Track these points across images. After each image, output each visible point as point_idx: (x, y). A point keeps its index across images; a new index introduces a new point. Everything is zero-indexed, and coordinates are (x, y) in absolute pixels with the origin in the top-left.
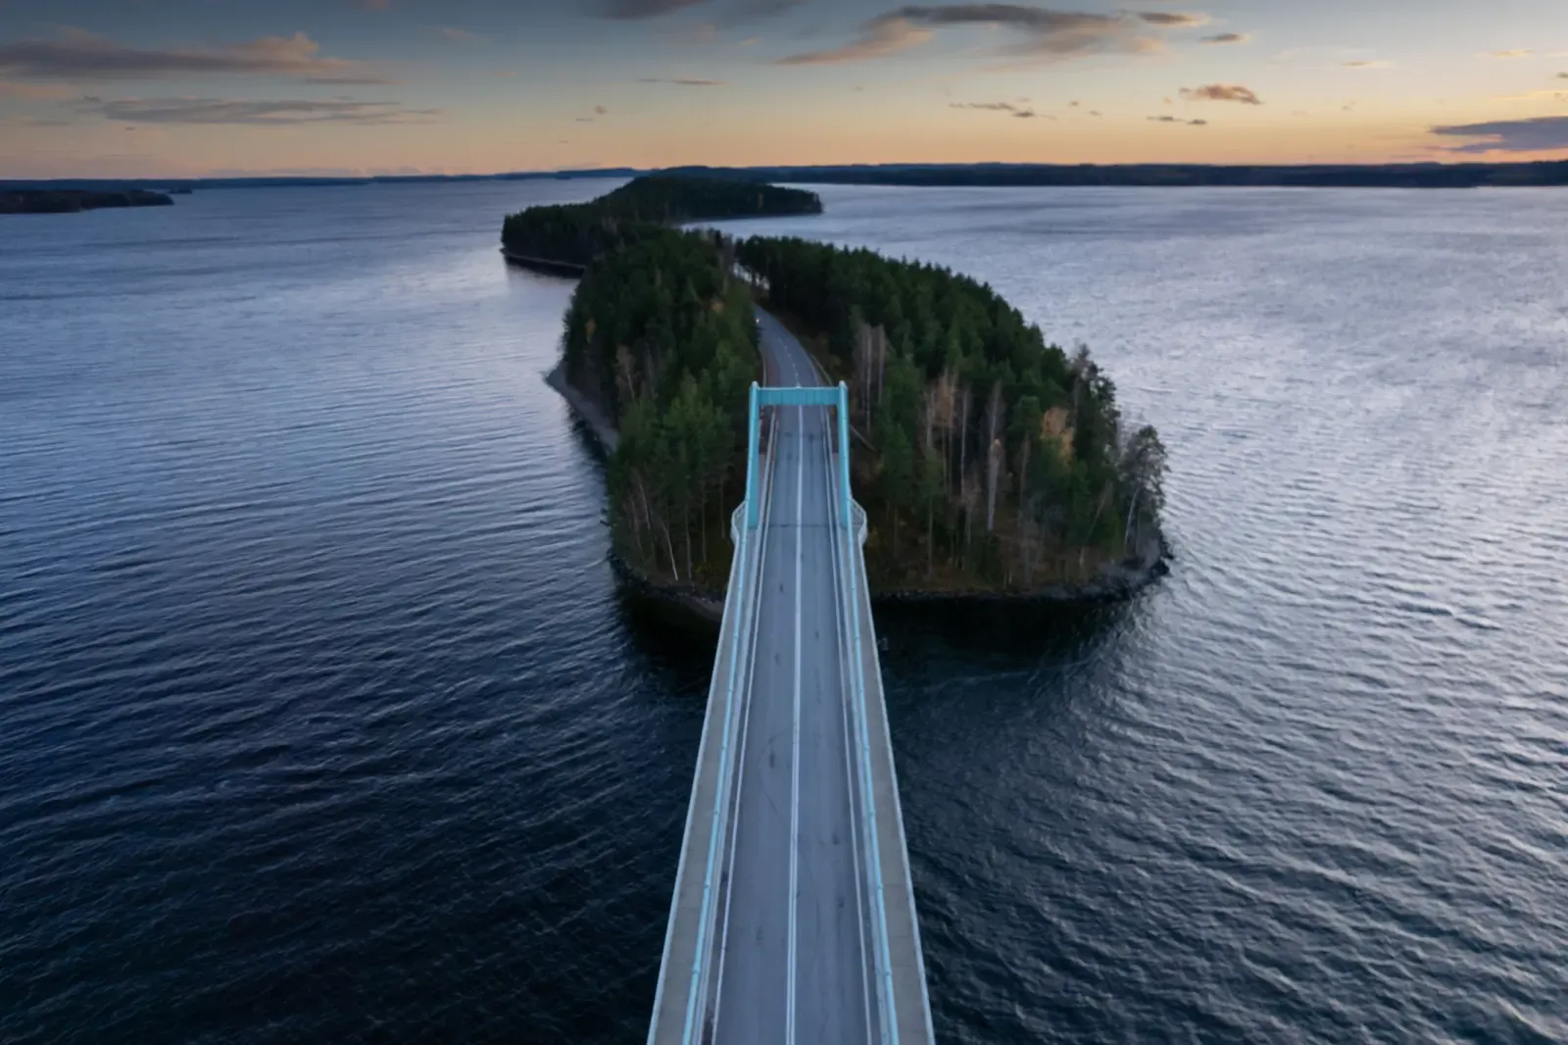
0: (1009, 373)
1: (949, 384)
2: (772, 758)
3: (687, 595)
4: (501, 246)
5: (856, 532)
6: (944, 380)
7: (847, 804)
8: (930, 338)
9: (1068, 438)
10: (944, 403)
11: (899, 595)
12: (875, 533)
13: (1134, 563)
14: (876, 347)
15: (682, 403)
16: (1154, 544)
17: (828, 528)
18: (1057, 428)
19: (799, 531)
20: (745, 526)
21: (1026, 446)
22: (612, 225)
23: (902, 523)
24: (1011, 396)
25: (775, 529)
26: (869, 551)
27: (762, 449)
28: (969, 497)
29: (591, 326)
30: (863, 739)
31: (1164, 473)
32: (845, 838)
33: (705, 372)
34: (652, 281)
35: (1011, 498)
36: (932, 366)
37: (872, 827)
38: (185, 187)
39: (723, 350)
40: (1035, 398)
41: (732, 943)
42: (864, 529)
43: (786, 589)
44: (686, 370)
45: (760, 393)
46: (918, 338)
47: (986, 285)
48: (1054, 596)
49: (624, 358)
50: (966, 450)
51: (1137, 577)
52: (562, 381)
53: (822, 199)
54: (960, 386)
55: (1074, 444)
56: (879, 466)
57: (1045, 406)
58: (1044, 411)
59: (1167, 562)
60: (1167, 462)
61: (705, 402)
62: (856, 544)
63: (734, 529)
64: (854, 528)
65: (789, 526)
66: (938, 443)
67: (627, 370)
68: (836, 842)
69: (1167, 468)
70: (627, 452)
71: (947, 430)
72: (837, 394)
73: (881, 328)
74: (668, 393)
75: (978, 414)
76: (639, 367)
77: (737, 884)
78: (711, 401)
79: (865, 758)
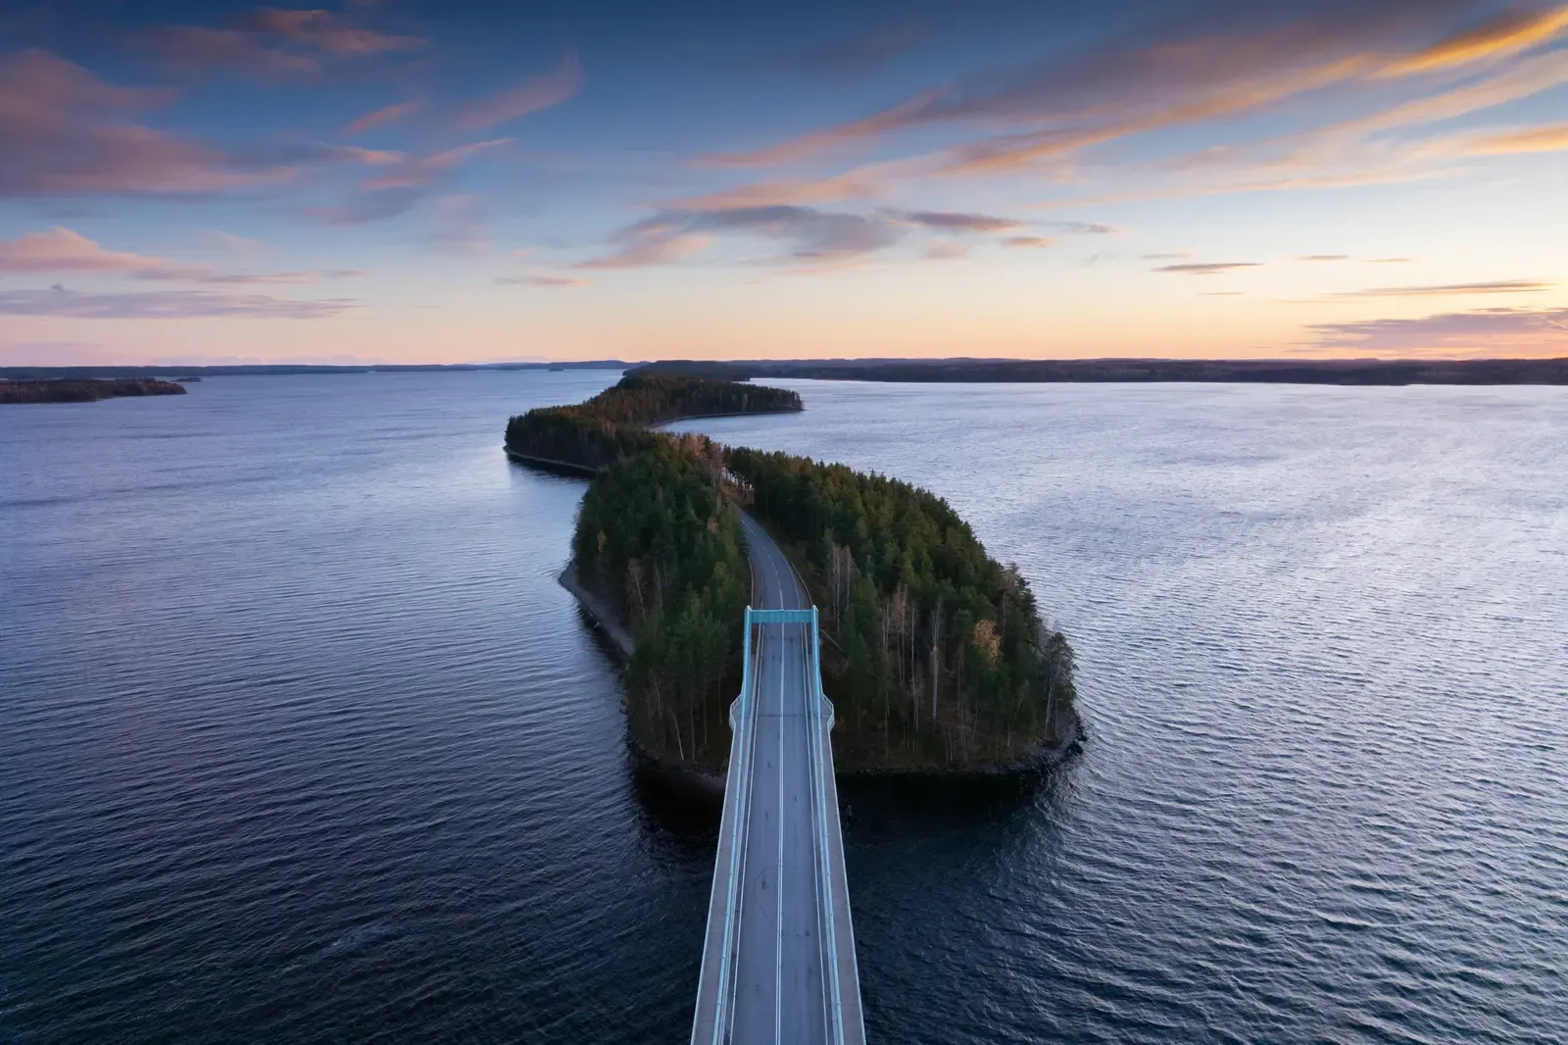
0: (950, 589)
1: (901, 599)
2: (764, 883)
3: (692, 771)
4: (504, 444)
5: (825, 720)
6: (897, 596)
7: (815, 911)
8: (888, 557)
9: (995, 644)
10: (897, 615)
11: (862, 772)
12: (842, 721)
13: (1052, 745)
14: (843, 565)
15: (690, 615)
16: (1072, 728)
17: (806, 716)
18: (986, 635)
19: (782, 718)
20: (741, 715)
21: (961, 650)
22: (609, 428)
23: (864, 713)
24: (951, 607)
25: (762, 718)
26: (835, 734)
27: (753, 651)
28: (916, 691)
29: (602, 538)
30: (826, 869)
31: (1073, 672)
32: (814, 932)
33: (706, 589)
34: (654, 497)
35: (950, 692)
36: (888, 582)
37: (831, 924)
38: (194, 374)
39: (720, 570)
40: (967, 612)
41: (739, 992)
42: (832, 718)
43: (772, 766)
44: (690, 585)
45: (752, 613)
46: (879, 555)
47: (942, 499)
48: (987, 771)
49: (635, 570)
50: (915, 652)
51: (1056, 755)
52: (573, 580)
53: (802, 397)
54: (909, 601)
55: (1000, 648)
56: (847, 665)
57: (976, 619)
58: (975, 622)
59: (1081, 743)
60: (1075, 662)
61: (706, 612)
62: (825, 729)
63: (731, 717)
64: (824, 718)
65: (775, 716)
66: (892, 647)
67: (637, 579)
68: (808, 934)
69: (1075, 667)
70: (643, 656)
71: (901, 635)
72: (811, 614)
73: (848, 549)
74: (675, 606)
75: (924, 622)
76: (648, 577)
77: (741, 961)
78: (711, 614)
79: (827, 882)
